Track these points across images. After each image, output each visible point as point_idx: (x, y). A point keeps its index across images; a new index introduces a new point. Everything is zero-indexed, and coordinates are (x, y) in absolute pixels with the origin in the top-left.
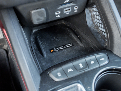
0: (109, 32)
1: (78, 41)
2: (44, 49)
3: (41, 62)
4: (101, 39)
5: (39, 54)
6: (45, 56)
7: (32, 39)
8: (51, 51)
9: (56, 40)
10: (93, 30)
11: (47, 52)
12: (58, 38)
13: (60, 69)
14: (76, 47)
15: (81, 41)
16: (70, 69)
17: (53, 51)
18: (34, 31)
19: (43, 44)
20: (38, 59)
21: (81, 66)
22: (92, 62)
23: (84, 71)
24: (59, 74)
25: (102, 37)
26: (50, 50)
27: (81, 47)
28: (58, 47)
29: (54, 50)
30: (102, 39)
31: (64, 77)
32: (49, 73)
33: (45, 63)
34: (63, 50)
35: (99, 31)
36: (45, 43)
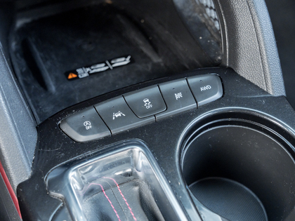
0: (226, 18)
1: (147, 50)
2: (49, 70)
3: (40, 104)
4: (210, 39)
5: (36, 86)
6: (53, 88)
7: (13, 45)
8: (70, 77)
9: (85, 47)
10: (190, 17)
11: (57, 80)
12: (90, 43)
13: (90, 112)
14: (140, 67)
15: (155, 49)
16: (116, 112)
17: (74, 76)
18: (19, 23)
19: (46, 59)
20: (30, 97)
21: (147, 104)
22: (178, 96)
23: (154, 116)
24: (88, 125)
25: (212, 36)
26: (67, 74)
27: (155, 65)
28: (89, 66)
29: (76, 73)
30: (212, 41)
31: (99, 132)
32: (60, 122)
33: (52, 107)
34: (105, 75)
35: (206, 20)
36: (53, 56)
